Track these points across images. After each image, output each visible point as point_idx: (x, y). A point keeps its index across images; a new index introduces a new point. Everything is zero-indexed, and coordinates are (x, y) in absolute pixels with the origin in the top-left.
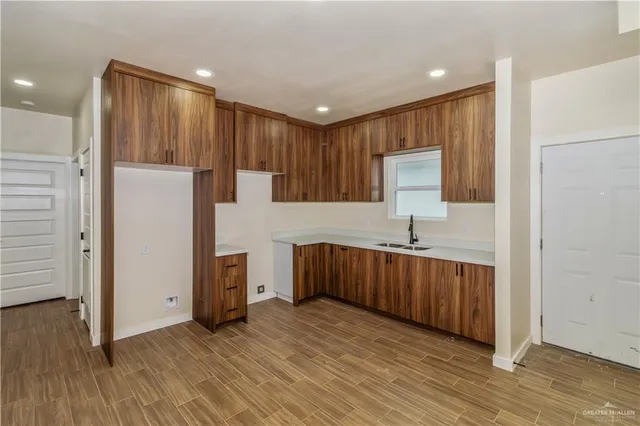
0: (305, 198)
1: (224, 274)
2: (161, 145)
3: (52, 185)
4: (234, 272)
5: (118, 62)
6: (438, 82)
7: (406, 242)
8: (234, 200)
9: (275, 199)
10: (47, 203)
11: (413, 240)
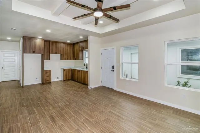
0: (68, 59)
1: (46, 74)
2: (33, 50)
3: (15, 57)
4: (48, 73)
5: (25, 36)
6: (82, 39)
7: (85, 68)
8: (49, 60)
9: (61, 60)
10: (14, 60)
11: (86, 68)
